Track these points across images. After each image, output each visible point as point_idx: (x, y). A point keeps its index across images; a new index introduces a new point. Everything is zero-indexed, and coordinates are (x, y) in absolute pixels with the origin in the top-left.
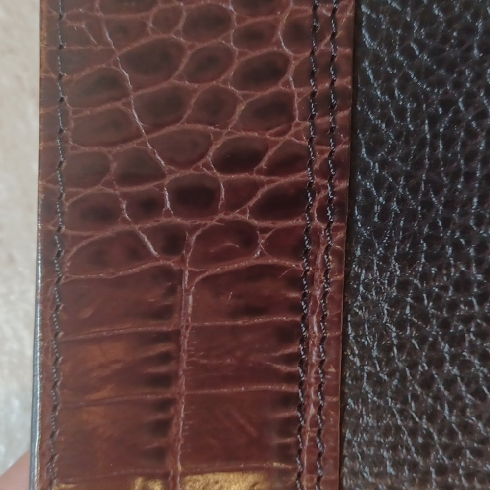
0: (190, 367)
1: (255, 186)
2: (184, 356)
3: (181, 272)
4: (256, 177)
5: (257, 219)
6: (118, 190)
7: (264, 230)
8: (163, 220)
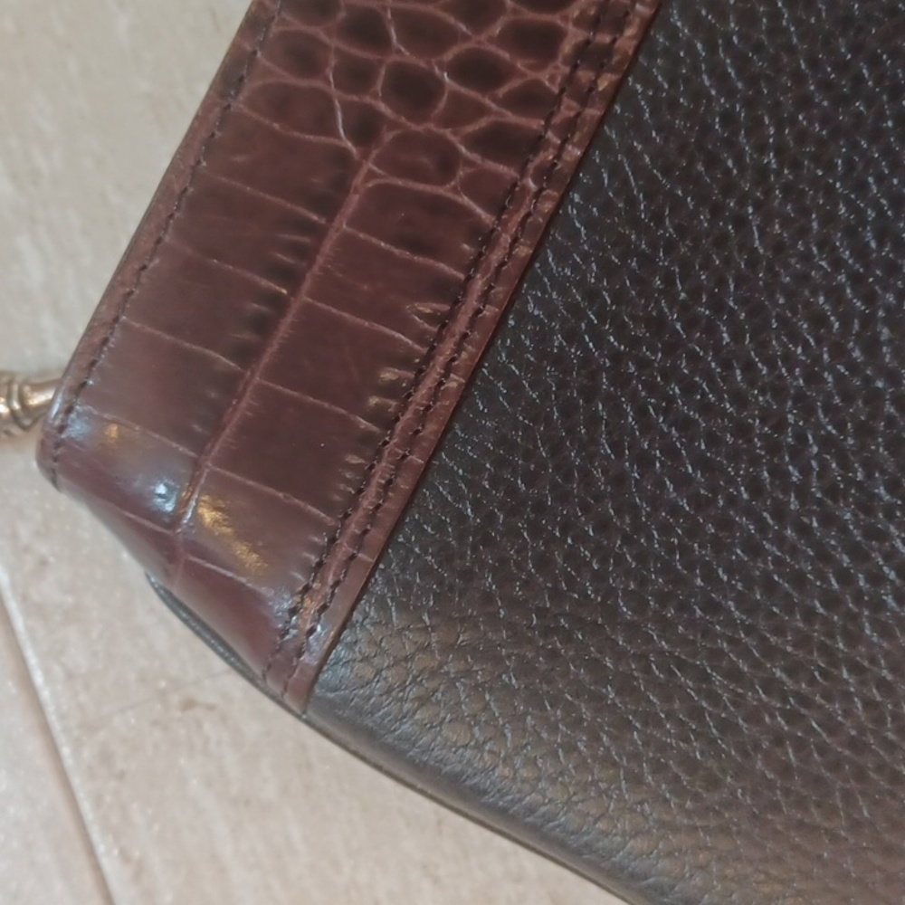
0: (321, 273)
1: (481, 110)
2: (320, 260)
3: (360, 165)
4: (487, 102)
5: (466, 147)
6: (334, 42)
7: (469, 163)
8: (368, 99)
